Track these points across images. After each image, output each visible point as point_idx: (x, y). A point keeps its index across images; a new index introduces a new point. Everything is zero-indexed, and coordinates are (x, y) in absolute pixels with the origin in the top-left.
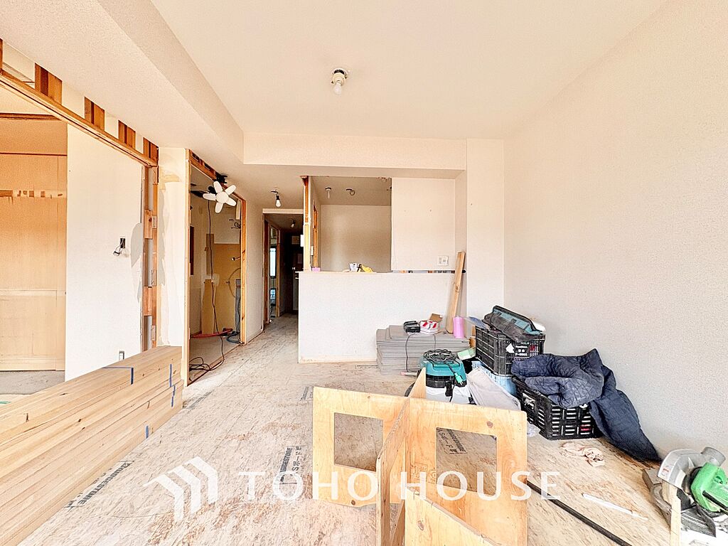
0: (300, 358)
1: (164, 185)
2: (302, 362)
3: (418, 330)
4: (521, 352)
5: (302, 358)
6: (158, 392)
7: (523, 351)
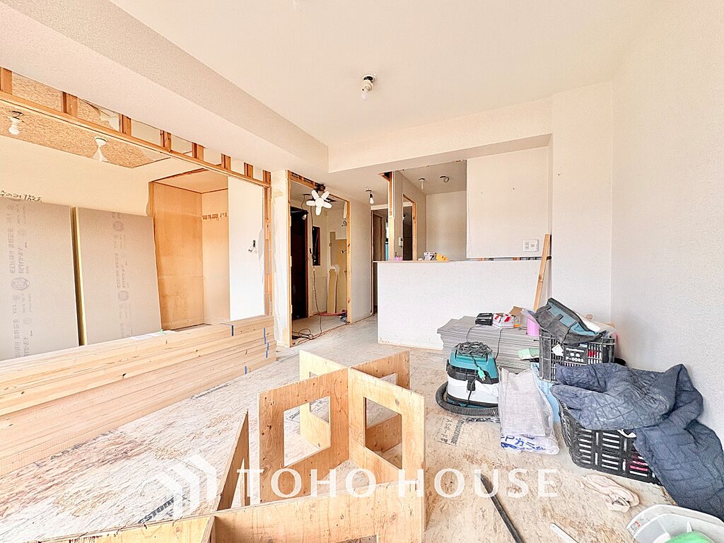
0: (379, 339)
2: (381, 343)
3: (490, 323)
4: (575, 357)
5: (381, 339)
6: (255, 345)
7: (578, 355)
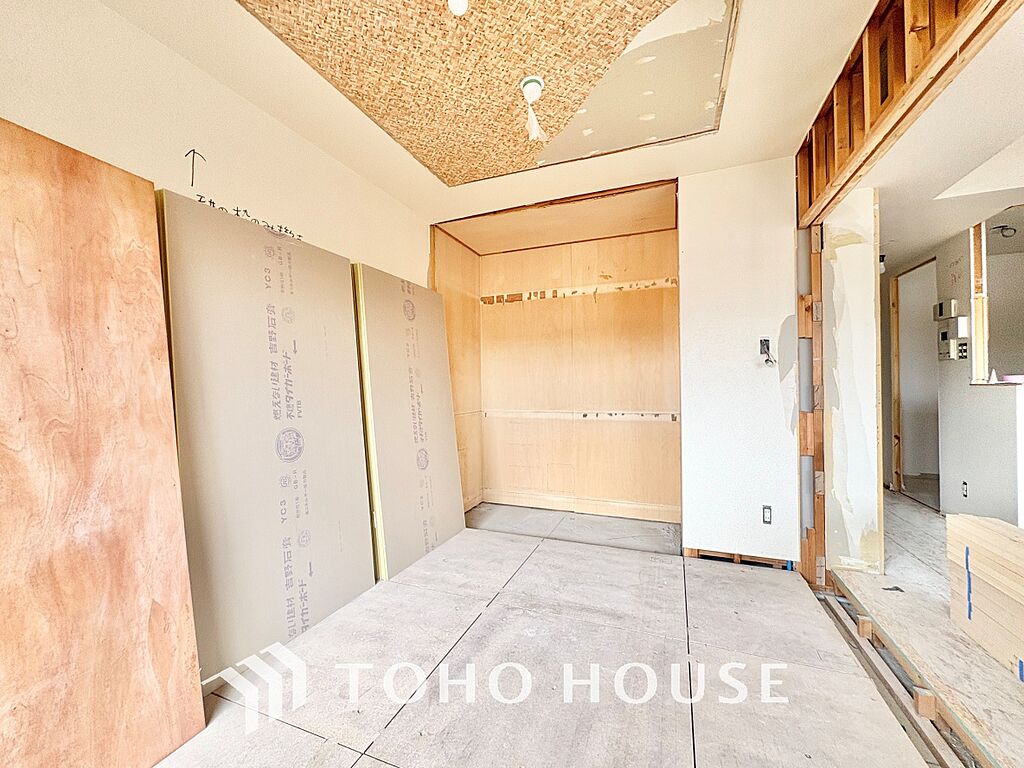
1: (835, 253)
